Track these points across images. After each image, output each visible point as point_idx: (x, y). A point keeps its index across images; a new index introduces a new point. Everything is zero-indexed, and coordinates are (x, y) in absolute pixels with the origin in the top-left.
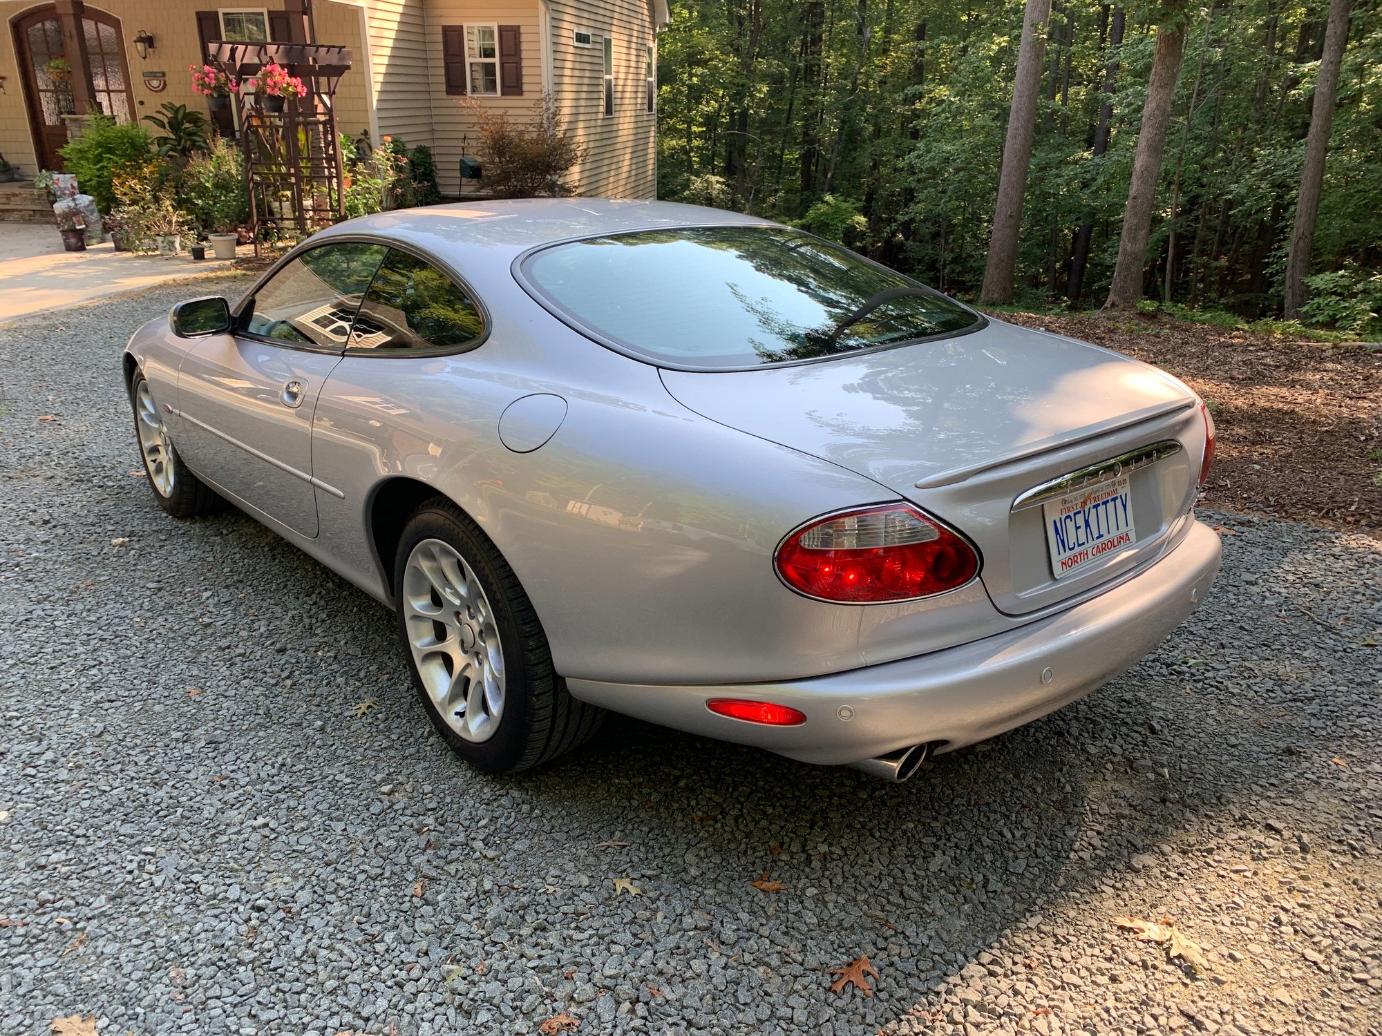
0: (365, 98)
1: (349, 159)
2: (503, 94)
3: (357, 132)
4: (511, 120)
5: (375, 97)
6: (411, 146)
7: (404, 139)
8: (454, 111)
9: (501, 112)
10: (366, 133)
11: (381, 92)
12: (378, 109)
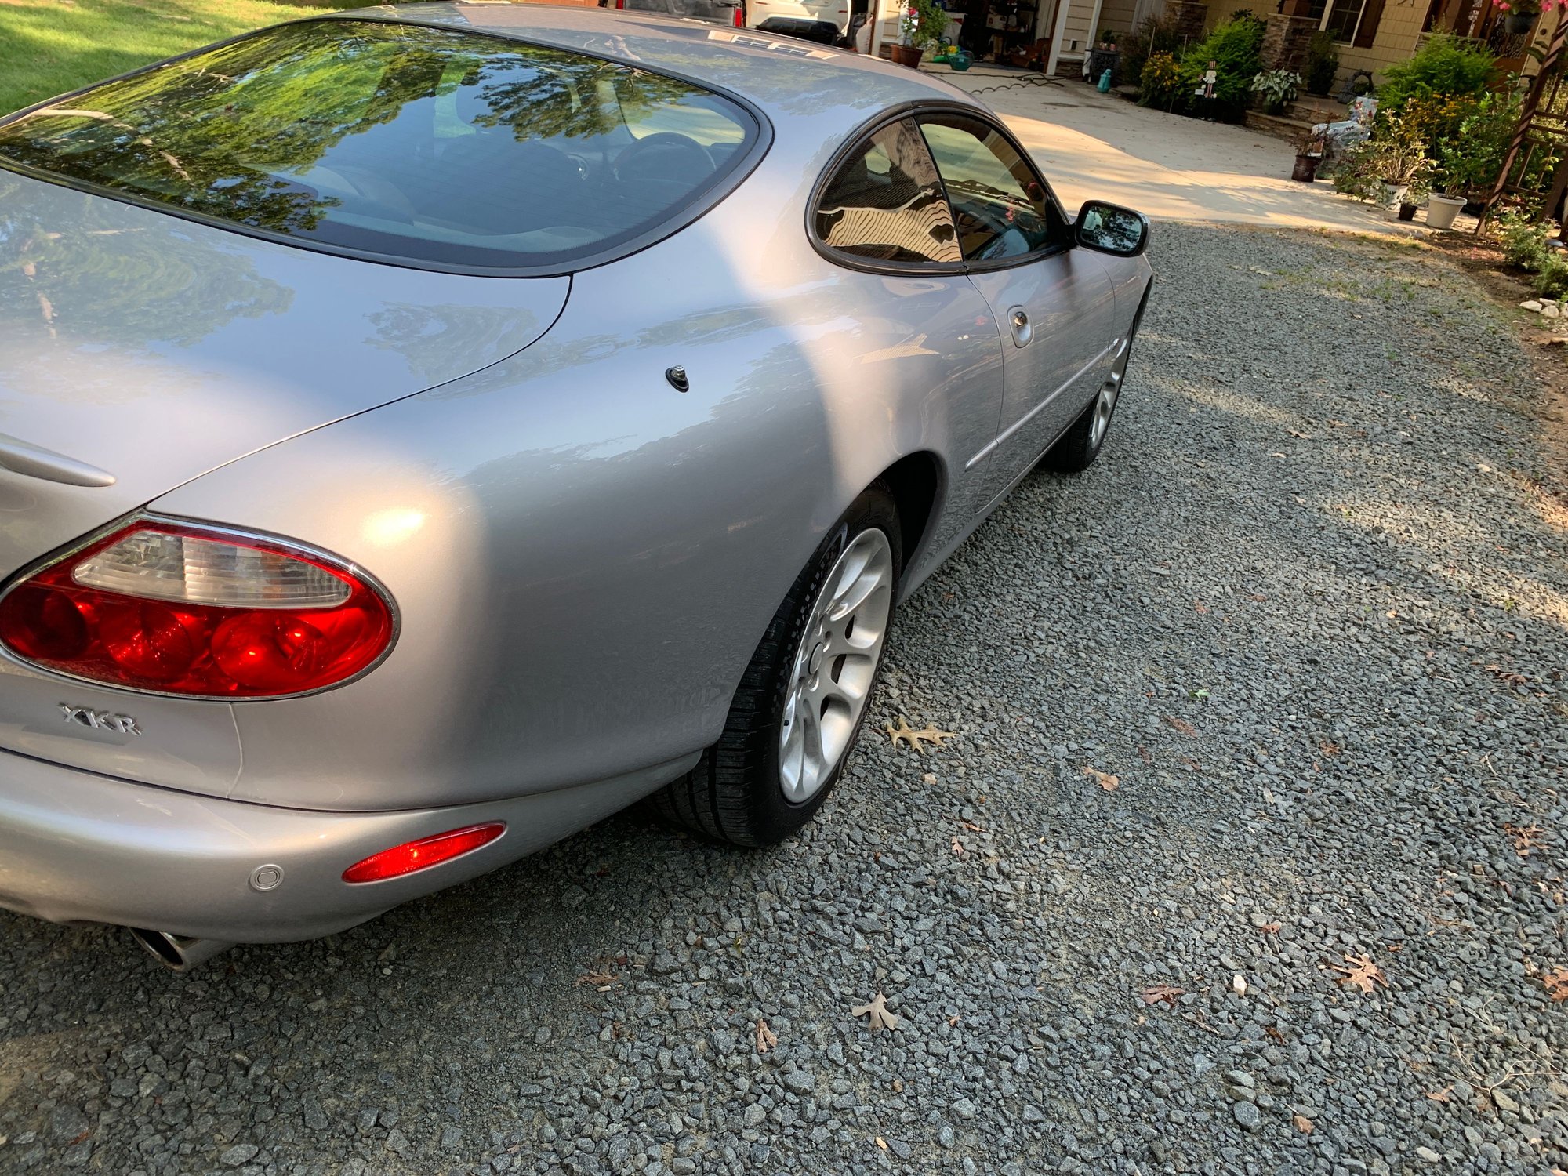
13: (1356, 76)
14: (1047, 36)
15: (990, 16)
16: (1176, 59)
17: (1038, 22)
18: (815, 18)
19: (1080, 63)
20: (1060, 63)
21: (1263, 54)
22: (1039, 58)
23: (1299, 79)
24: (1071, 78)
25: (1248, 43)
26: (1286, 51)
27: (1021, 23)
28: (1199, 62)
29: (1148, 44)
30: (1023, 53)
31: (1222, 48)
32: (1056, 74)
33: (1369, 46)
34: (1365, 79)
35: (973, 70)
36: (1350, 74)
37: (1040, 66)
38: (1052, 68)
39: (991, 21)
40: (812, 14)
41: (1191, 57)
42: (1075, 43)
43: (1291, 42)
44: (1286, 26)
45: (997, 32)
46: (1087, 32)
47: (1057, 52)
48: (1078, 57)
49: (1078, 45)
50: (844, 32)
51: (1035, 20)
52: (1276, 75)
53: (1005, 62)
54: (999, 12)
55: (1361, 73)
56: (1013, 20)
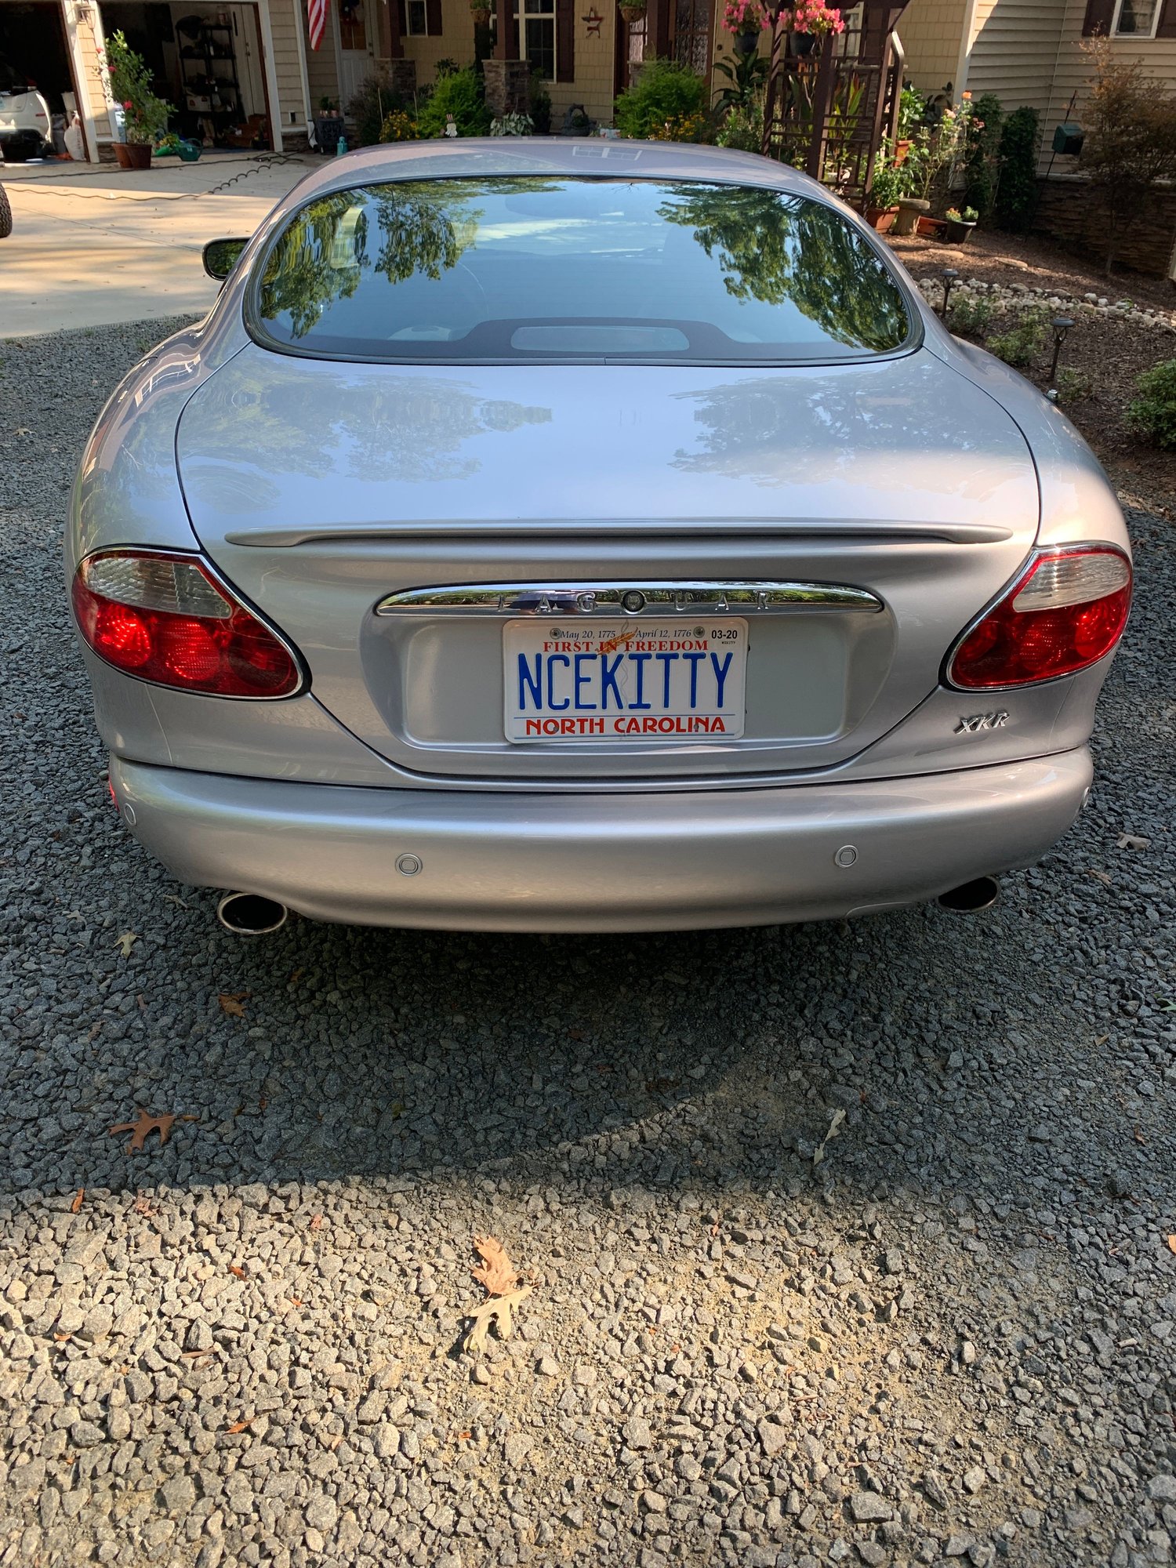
0: (959, 39)
1: (912, 121)
2: (1158, 35)
3: (938, 84)
4: (1146, 73)
5: (972, 37)
6: (1009, 108)
7: (1000, 97)
8: (1072, 60)
9: (1134, 61)
10: (950, 87)
11: (984, 31)
12: (972, 55)
13: (571, 110)
14: (264, 112)
15: (189, 99)
16: (412, 118)
17: (243, 100)
18: (12, 127)
19: (304, 135)
20: (286, 138)
21: (488, 101)
22: (261, 136)
23: (530, 120)
24: (299, 151)
25: (472, 93)
26: (511, 95)
27: (225, 102)
28: (434, 117)
29: (376, 106)
30: (239, 133)
31: (452, 100)
32: (285, 150)
33: (571, 79)
34: (578, 112)
35: (203, 158)
36: (566, 109)
37: (266, 144)
38: (278, 145)
39: (193, 103)
40: (8, 122)
41: (425, 113)
42: (293, 115)
43: (512, 85)
44: (503, 71)
45: (204, 115)
46: (301, 101)
47: (279, 129)
48: (303, 129)
49: (297, 116)
50: (48, 137)
51: (239, 97)
52: (509, 120)
53: (226, 144)
54: (198, 93)
55: (575, 107)
56: (217, 100)
